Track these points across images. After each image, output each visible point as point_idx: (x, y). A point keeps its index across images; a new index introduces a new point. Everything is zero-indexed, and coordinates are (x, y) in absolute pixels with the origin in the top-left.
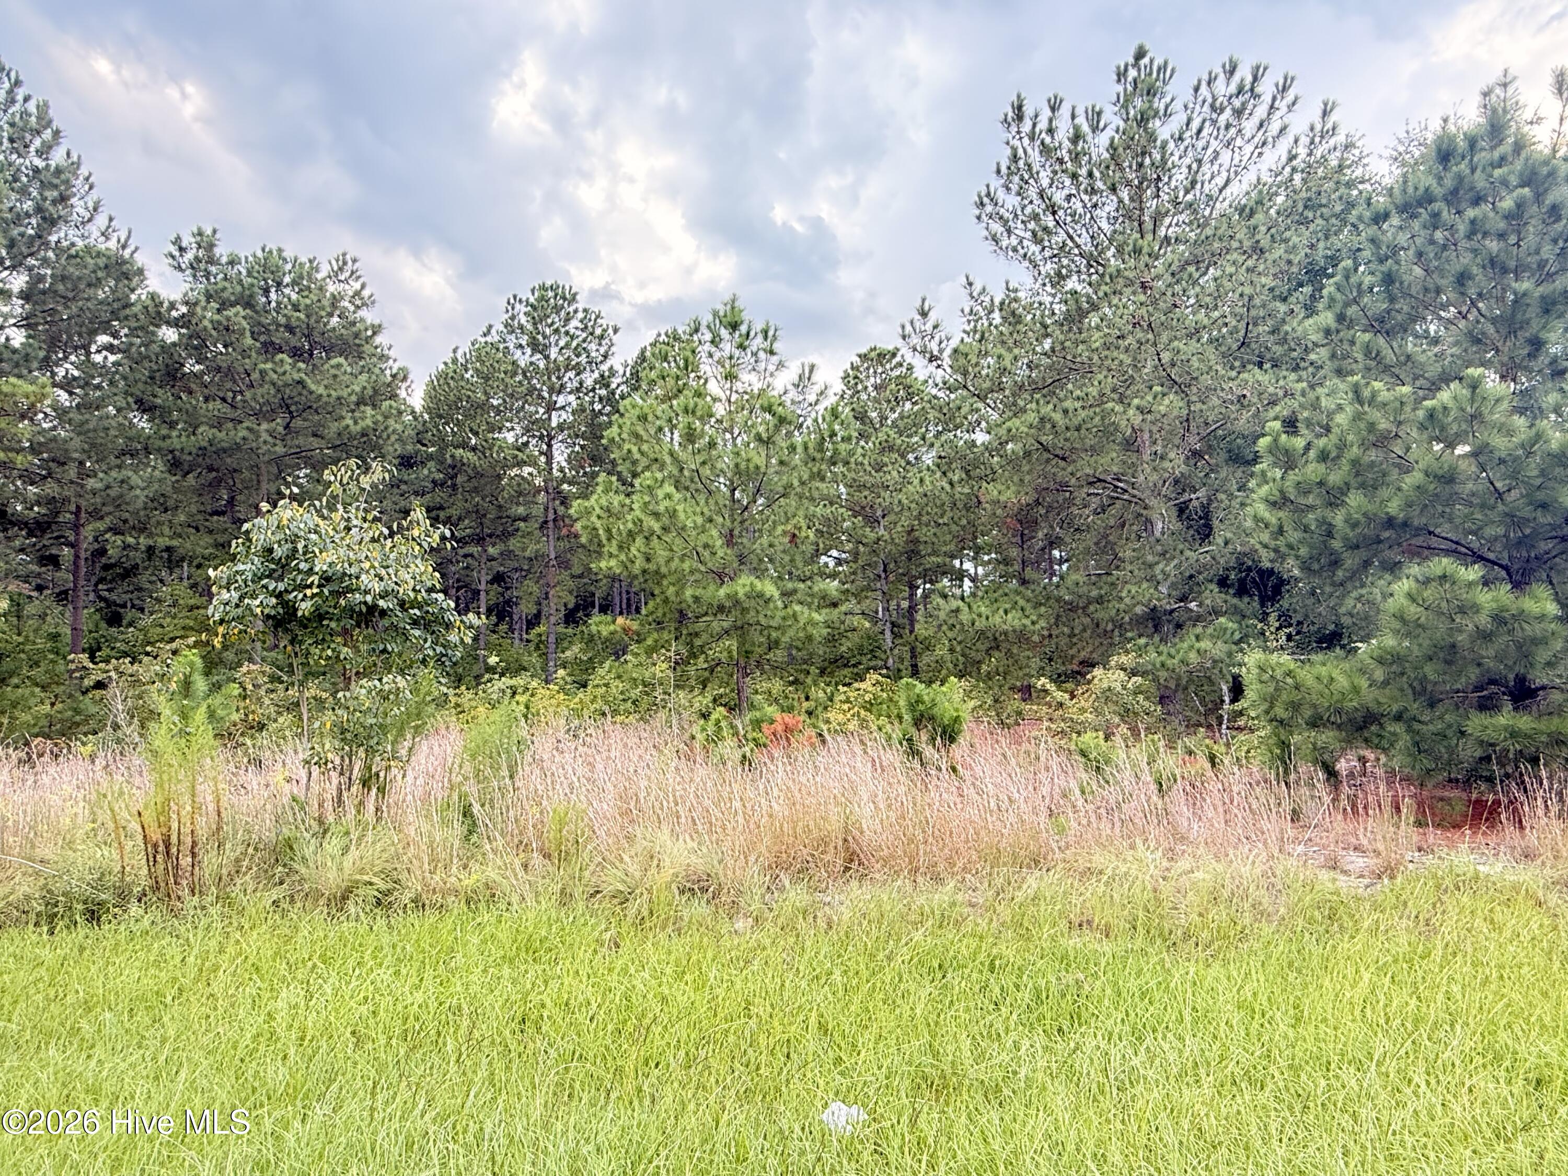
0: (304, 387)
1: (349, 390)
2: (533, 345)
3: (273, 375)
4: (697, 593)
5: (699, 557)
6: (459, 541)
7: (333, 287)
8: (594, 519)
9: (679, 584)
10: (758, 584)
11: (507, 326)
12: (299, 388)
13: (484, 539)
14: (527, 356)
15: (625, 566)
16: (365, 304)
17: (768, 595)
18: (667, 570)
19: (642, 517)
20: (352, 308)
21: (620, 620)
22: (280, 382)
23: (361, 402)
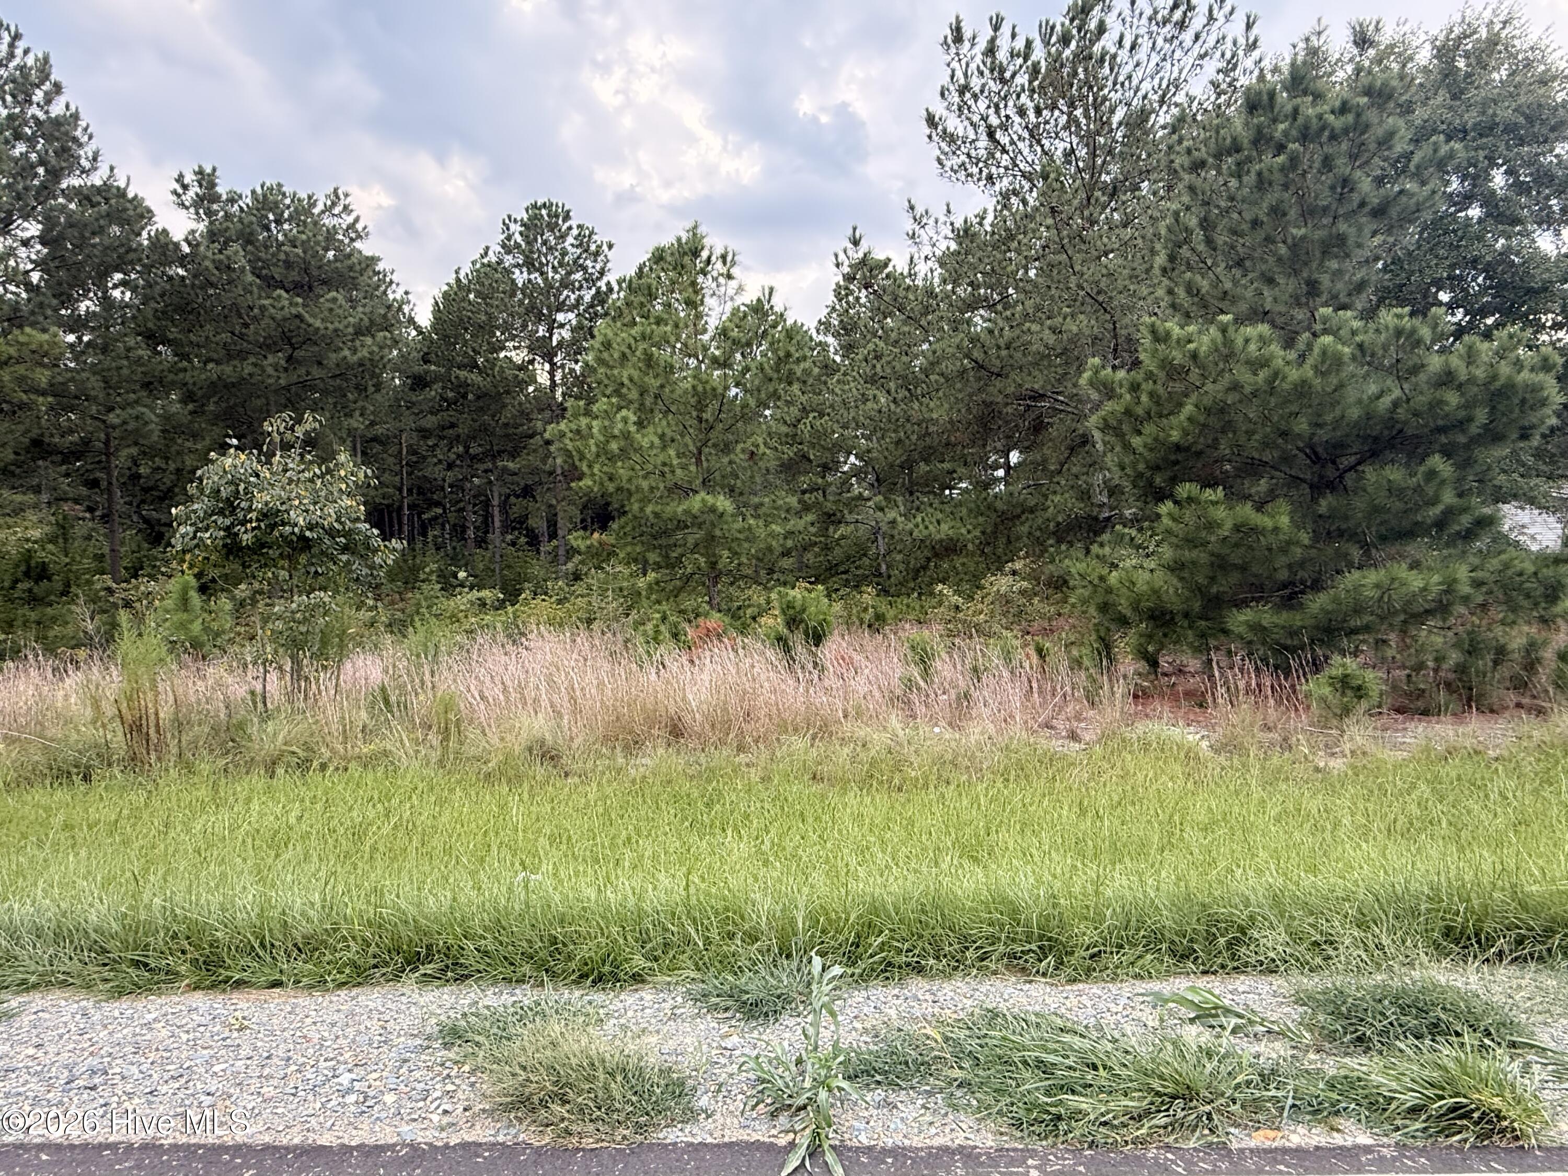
0: (302, 321)
1: (345, 322)
2: (530, 264)
3: (272, 311)
4: (658, 508)
5: (663, 474)
6: (473, 458)
7: (328, 221)
8: (567, 441)
9: (645, 501)
10: (710, 499)
11: (504, 246)
12: (298, 321)
13: (495, 456)
14: (525, 275)
15: (602, 484)
16: (359, 237)
17: (721, 509)
18: (633, 488)
19: (602, 438)
20: (347, 241)
21: (596, 535)
22: (279, 317)
23: (359, 332)
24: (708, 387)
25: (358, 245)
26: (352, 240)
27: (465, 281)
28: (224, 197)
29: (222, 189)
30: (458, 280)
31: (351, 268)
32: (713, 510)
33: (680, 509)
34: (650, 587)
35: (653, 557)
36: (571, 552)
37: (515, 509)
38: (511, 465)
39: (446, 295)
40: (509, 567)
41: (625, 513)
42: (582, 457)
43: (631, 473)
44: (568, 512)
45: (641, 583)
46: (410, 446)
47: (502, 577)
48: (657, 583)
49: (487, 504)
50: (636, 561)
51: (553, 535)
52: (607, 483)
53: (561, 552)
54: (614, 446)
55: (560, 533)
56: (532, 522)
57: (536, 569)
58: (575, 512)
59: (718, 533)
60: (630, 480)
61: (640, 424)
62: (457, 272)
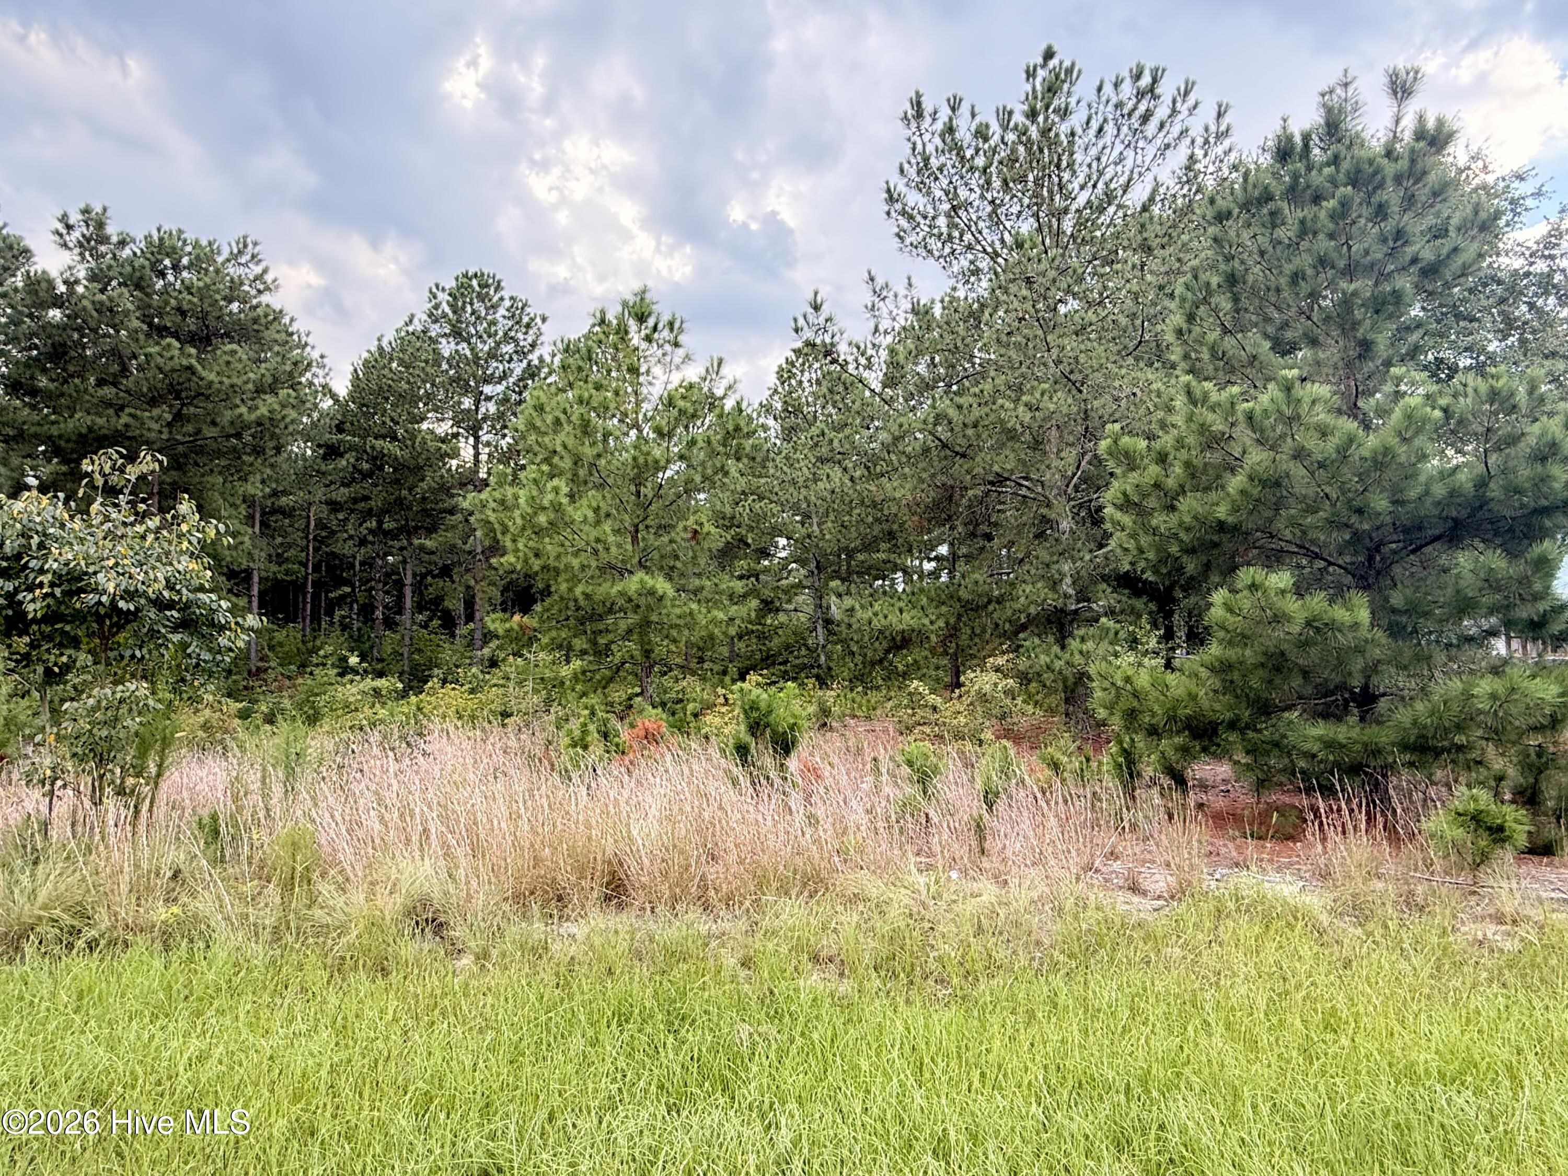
0: (194, 373)
1: (245, 378)
2: (457, 334)
3: (160, 360)
4: (589, 590)
5: (596, 552)
6: (386, 533)
7: (232, 270)
8: (490, 513)
9: (574, 580)
10: (650, 581)
11: (430, 315)
12: (188, 374)
13: (409, 531)
14: (453, 345)
15: (526, 561)
16: (268, 289)
17: (660, 592)
18: (562, 567)
19: (529, 510)
20: (254, 292)
21: (517, 618)
22: (168, 368)
23: (259, 390)
24: (650, 459)
25: (265, 299)
26: (260, 292)
27: (388, 349)
28: (114, 239)
29: (112, 230)
30: (380, 348)
31: (255, 321)
32: (652, 592)
33: (614, 591)
34: (575, 678)
35: (579, 643)
36: (488, 636)
37: (431, 589)
38: (428, 543)
39: (366, 363)
40: (420, 651)
41: (550, 594)
42: (505, 531)
43: (561, 550)
44: (487, 592)
45: (565, 671)
46: (319, 522)
47: (411, 660)
48: (584, 672)
49: (400, 584)
50: (560, 647)
51: (470, 618)
52: (533, 560)
53: (478, 635)
54: (542, 519)
55: (477, 615)
56: (448, 604)
57: (448, 653)
58: (495, 593)
59: (654, 618)
60: (558, 557)
61: (572, 496)
62: (379, 340)
